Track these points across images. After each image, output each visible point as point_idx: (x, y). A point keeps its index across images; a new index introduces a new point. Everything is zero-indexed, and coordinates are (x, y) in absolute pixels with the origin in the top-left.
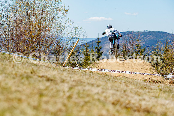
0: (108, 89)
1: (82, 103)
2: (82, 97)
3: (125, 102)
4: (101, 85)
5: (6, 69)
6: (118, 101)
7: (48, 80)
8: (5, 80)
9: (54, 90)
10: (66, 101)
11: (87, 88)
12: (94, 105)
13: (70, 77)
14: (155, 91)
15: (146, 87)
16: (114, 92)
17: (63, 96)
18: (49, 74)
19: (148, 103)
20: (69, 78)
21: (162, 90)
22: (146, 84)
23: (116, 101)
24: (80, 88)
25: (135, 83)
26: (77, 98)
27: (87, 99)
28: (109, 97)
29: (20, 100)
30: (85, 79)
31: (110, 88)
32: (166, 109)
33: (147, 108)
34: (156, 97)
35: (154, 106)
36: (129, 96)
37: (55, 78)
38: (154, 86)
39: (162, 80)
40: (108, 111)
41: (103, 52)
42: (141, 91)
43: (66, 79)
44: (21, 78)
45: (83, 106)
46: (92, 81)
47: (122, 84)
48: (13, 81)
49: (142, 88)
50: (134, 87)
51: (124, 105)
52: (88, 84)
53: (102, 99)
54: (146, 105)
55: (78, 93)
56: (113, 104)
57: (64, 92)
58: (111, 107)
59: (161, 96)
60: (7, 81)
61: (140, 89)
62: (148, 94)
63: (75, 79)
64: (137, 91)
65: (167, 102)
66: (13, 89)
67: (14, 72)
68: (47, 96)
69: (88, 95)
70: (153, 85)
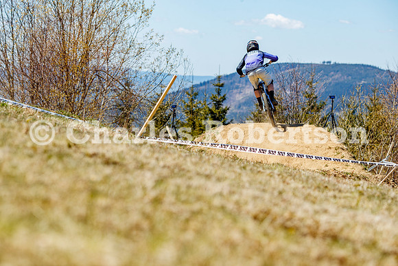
0: (243, 187)
1: (186, 215)
2: (185, 202)
3: (282, 215)
4: (226, 178)
5: (11, 137)
6: (265, 213)
7: (108, 162)
8: (10, 160)
9: (123, 184)
10: (148, 209)
11: (196, 182)
12: (213, 218)
13: (157, 159)
14: (348, 194)
15: (329, 187)
16: (257, 193)
17: (142, 198)
18: (108, 151)
19: (333, 220)
20: (153, 162)
21: (365, 193)
22: (329, 181)
23: (261, 212)
24: (179, 181)
25: (303, 176)
26: (173, 204)
27: (196, 206)
28: (246, 203)
29: (46, 202)
30: (189, 164)
31: (247, 185)
32: (375, 233)
33: (331, 230)
34: (351, 208)
35: (348, 225)
36: (290, 204)
37: (124, 159)
38: (346, 185)
39: (364, 173)
40: (244, 232)
41: (228, 109)
42: (316, 193)
43: (148, 164)
44: (46, 155)
45: (187, 220)
46: (207, 169)
47: (274, 178)
48: (28, 161)
49: (319, 187)
50: (300, 185)
51: (279, 221)
52: (198, 174)
53: (230, 206)
54: (329, 223)
55: (177, 193)
56: (255, 218)
57: (144, 189)
58: (251, 225)
59: (362, 206)
60: (15, 161)
61: (314, 190)
62: (332, 200)
63: (168, 165)
64: (309, 195)
65: (377, 218)
66: (30, 178)
67: (29, 144)
68: (106, 195)
69: (199, 198)
70: (344, 183)
